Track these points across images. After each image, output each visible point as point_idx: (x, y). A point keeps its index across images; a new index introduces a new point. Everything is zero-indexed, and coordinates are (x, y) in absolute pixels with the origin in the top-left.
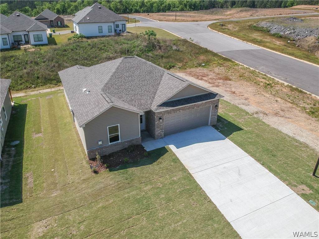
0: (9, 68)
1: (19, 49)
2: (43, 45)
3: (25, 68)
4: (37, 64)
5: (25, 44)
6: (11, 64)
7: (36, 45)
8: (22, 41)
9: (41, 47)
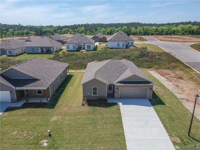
0: (72, 59)
1: (80, 51)
2: (90, 50)
3: (79, 60)
4: (84, 59)
5: (83, 49)
6: (74, 58)
7: (87, 50)
8: (82, 48)
9: (89, 51)
